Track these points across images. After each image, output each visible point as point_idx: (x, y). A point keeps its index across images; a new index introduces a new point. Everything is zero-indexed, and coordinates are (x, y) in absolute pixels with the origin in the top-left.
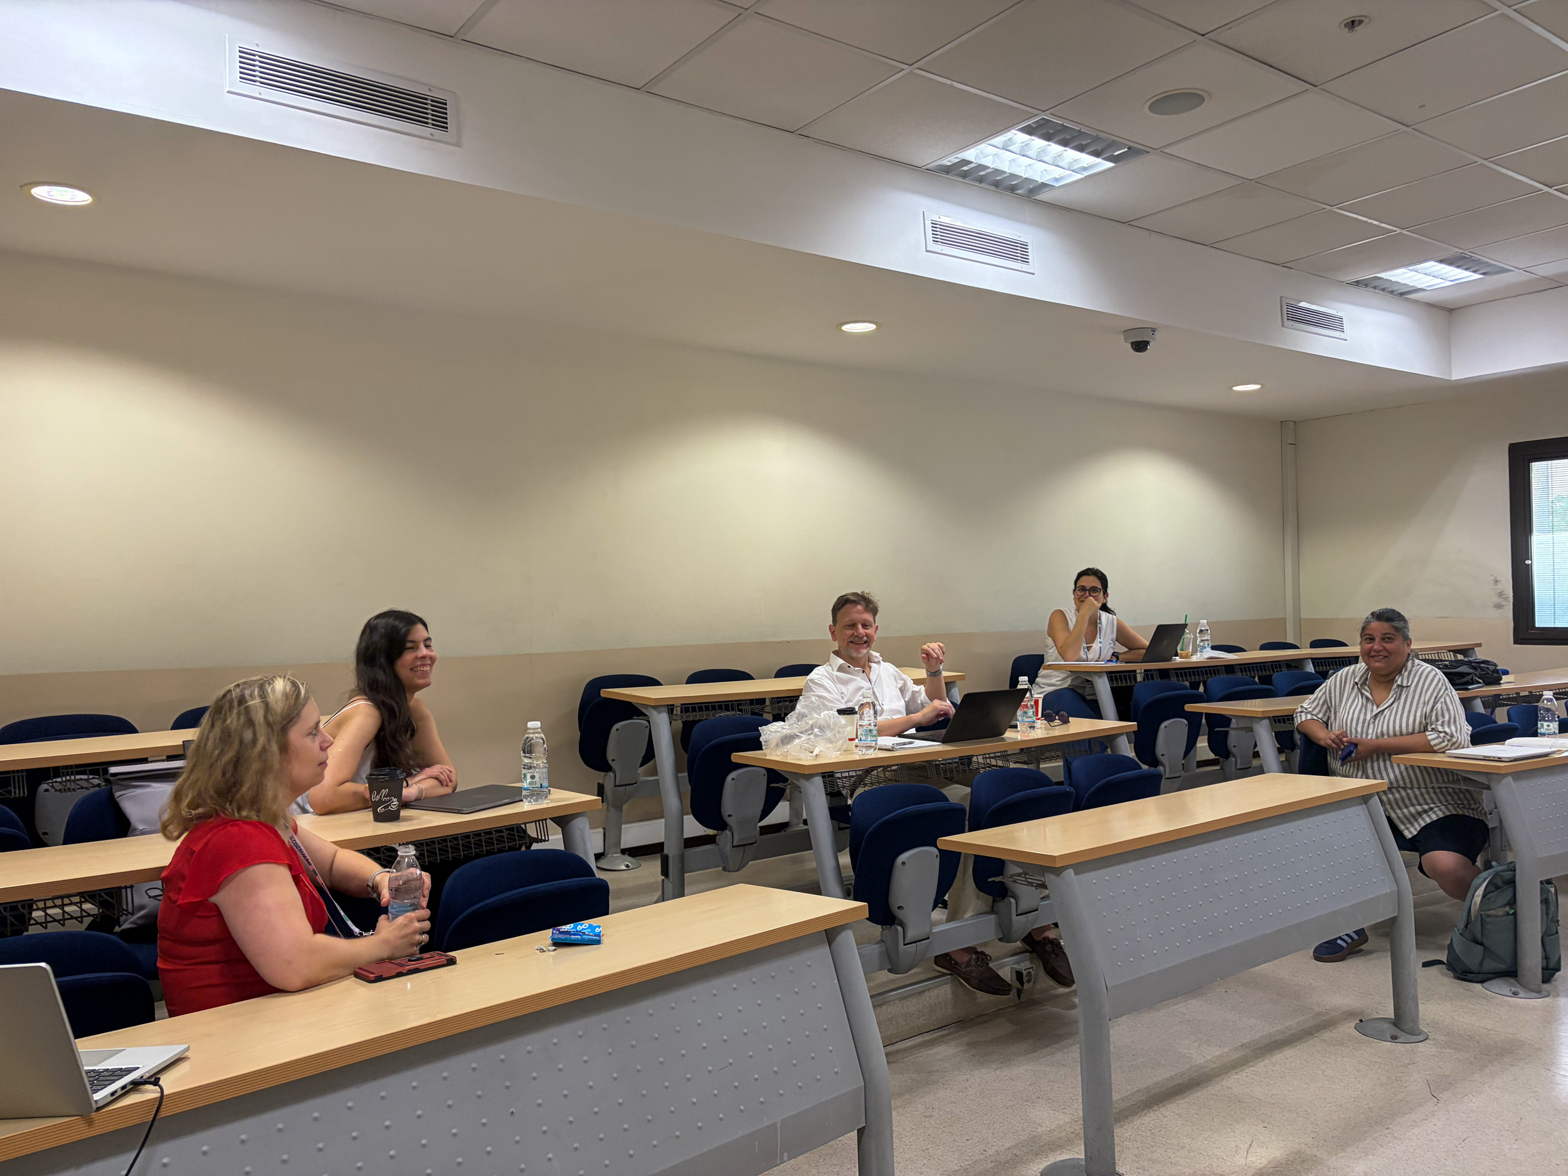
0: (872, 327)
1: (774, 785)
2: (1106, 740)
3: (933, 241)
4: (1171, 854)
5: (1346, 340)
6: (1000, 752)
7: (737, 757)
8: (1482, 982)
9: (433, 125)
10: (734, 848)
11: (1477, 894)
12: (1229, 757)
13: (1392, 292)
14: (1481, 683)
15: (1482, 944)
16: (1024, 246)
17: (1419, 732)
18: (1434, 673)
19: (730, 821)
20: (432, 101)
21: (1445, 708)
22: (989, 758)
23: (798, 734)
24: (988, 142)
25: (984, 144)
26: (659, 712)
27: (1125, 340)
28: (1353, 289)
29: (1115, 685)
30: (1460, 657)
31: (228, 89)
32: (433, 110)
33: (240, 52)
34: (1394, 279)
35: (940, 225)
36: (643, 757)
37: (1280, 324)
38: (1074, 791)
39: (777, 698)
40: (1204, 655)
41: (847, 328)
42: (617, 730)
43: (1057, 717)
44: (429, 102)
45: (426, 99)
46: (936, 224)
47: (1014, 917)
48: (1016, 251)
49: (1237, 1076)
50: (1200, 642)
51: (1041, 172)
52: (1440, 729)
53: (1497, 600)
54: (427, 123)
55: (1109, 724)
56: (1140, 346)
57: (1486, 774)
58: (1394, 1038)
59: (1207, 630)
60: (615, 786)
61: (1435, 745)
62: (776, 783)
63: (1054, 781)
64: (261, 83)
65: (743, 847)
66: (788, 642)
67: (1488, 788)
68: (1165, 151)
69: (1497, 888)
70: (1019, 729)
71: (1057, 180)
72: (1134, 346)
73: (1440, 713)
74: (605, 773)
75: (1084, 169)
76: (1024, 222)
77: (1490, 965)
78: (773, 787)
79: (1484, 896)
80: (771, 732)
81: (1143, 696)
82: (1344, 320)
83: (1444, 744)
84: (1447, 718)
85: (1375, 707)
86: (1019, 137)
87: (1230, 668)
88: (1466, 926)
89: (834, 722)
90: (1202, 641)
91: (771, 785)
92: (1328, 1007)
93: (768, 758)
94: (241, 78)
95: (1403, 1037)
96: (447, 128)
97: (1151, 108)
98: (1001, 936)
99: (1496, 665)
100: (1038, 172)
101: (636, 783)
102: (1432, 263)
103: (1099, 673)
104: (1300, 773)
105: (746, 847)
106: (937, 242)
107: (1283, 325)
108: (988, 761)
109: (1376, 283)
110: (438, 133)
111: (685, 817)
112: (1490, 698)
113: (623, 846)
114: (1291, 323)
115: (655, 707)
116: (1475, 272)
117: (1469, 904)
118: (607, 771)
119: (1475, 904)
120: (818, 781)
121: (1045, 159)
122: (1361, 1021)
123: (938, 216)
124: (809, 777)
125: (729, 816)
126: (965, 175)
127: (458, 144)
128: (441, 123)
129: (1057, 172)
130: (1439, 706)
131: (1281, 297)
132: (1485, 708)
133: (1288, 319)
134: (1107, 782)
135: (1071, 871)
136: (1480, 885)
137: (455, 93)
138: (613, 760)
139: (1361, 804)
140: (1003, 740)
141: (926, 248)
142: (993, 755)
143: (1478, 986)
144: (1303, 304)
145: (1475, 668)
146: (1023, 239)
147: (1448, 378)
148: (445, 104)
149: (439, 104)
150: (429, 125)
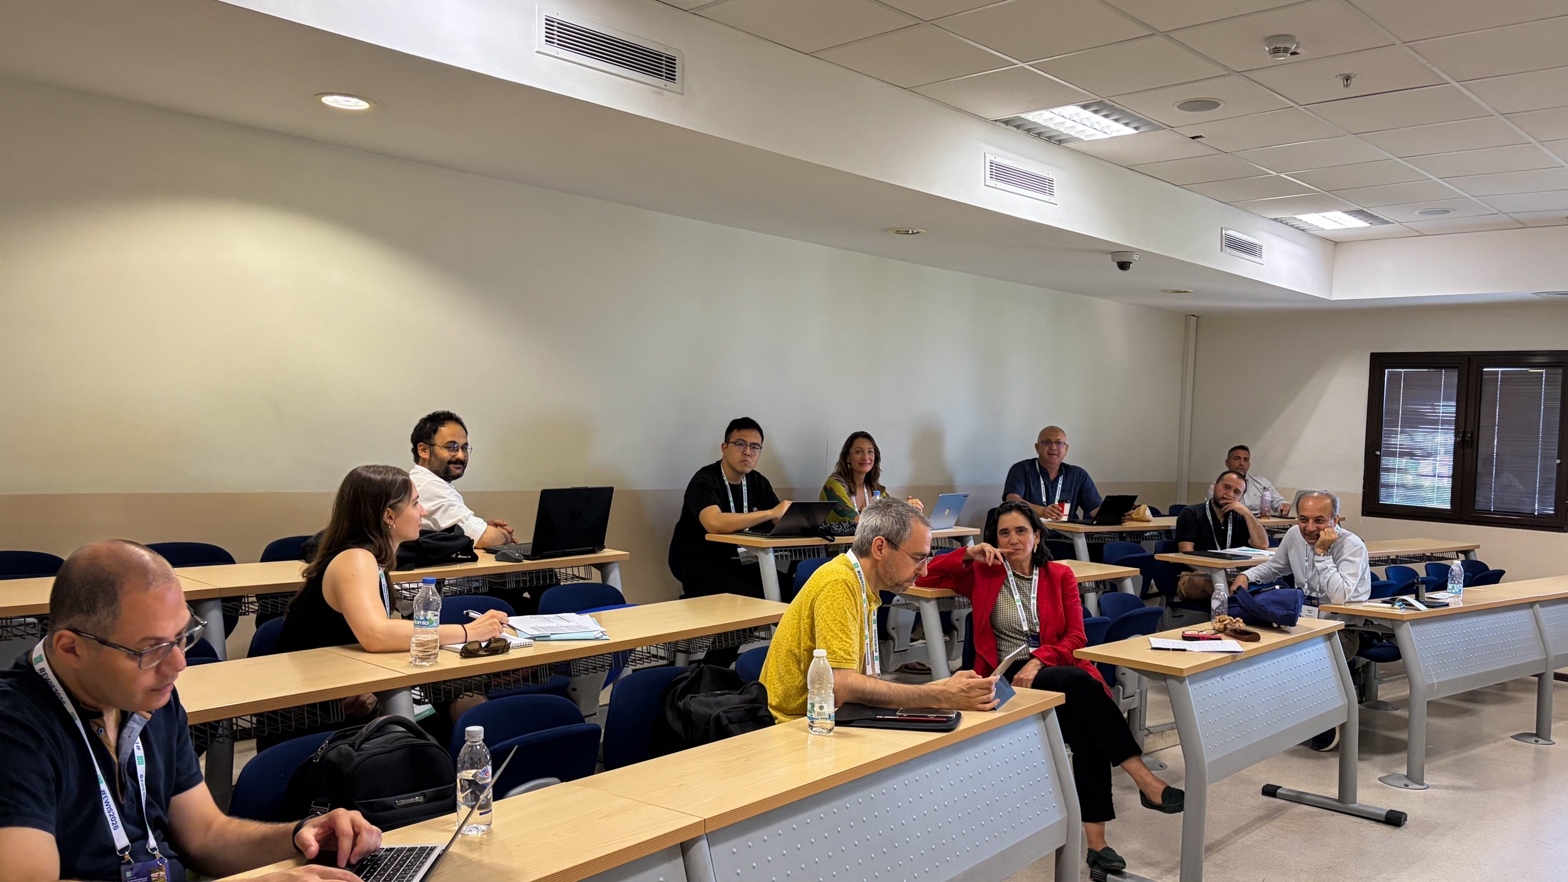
3: (990, 177)
5: (1264, 265)
9: (666, 77)
16: (1052, 182)
20: (666, 58)
24: (1052, 110)
25: (1045, 111)
27: (1111, 260)
31: (537, 50)
32: (664, 65)
33: (546, 20)
34: (1305, 221)
35: (996, 165)
37: (1220, 251)
44: (664, 58)
45: (662, 56)
46: (994, 164)
48: (1045, 186)
54: (662, 76)
64: (558, 45)
68: (1176, 129)
71: (1088, 137)
72: (1119, 265)
76: (1054, 163)
82: (1264, 248)
86: (1074, 109)
94: (546, 41)
96: (674, 80)
97: (1179, 106)
102: (1336, 213)
106: (993, 178)
107: (1222, 251)
109: (1295, 223)
110: (669, 84)
114: (1229, 250)
116: (1367, 222)
123: (996, 157)
126: (1016, 126)
127: (682, 95)
128: (671, 77)
129: (1089, 131)
131: (1222, 229)
133: (1225, 246)
137: (681, 52)
141: (984, 183)
146: (1050, 176)
147: (1330, 299)
148: (675, 60)
149: (671, 61)
150: (664, 78)
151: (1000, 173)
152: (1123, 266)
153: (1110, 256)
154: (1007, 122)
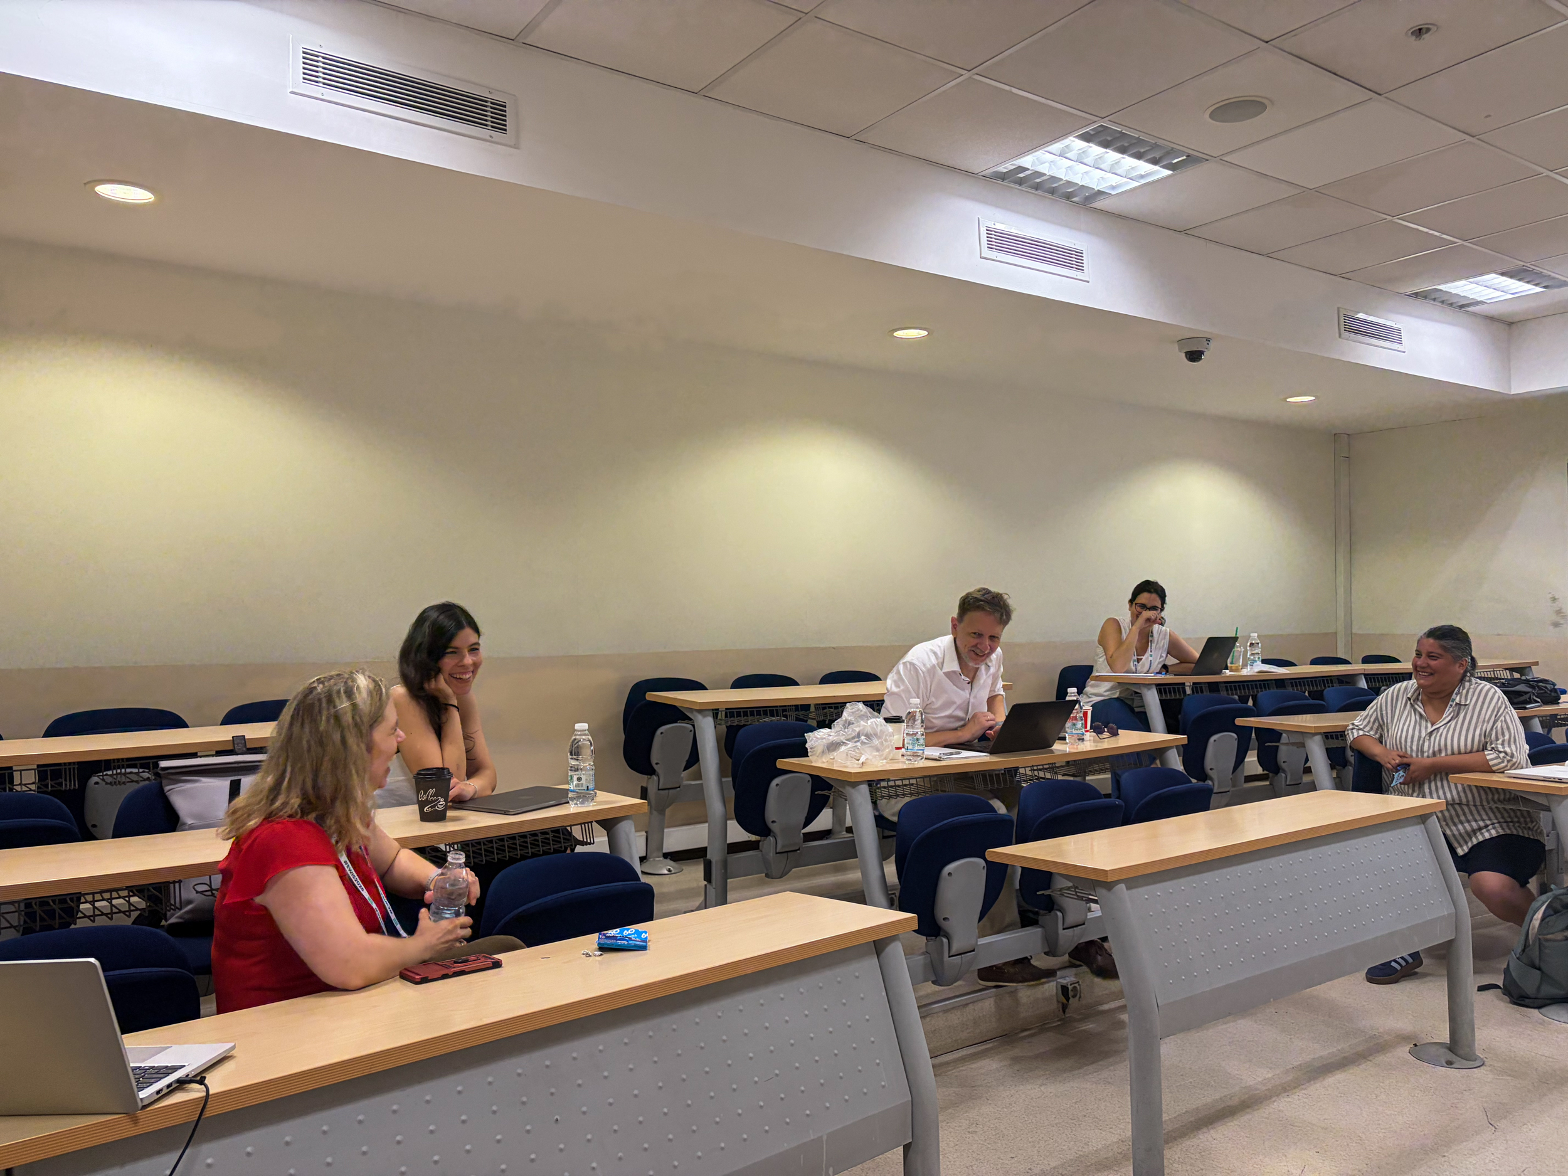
0: (924, 333)
1: (819, 792)
2: (1157, 752)
3: (988, 248)
4: (1224, 870)
5: (1404, 352)
6: (1049, 764)
7: (782, 763)
8: (1539, 1007)
9: (492, 127)
10: (778, 855)
11: (1535, 917)
12: (1279, 772)
13: (1451, 305)
14: (1539, 702)
15: (1539, 969)
16: (1079, 254)
17: (1478, 751)
18: (1492, 691)
19: (773, 827)
20: (492, 103)
21: (1505, 727)
22: (1038, 770)
23: (844, 741)
24: (1047, 149)
25: (1041, 151)
26: (704, 716)
27: (1179, 349)
28: (1411, 300)
29: (1164, 697)
30: (1517, 675)
31: (291, 90)
32: (492, 113)
33: (304, 53)
34: (1453, 291)
35: (995, 232)
36: (687, 761)
37: (1337, 335)
38: (1124, 804)
39: (822, 704)
40: (1254, 669)
41: (899, 334)
42: (662, 733)
43: (1106, 730)
44: (489, 104)
45: (486, 102)
46: (991, 231)
47: (1061, 931)
48: (1071, 259)
49: (1289, 1100)
50: (1250, 655)
51: (1098, 179)
52: (1500, 748)
53: (1555, 618)
54: (486, 125)
55: (1159, 736)
56: (1194, 356)
57: (1546, 795)
58: (1449, 1063)
59: (1258, 643)
60: (659, 790)
61: (1494, 765)
62: (822, 791)
63: (1103, 792)
64: (324, 84)
65: (786, 854)
66: (834, 648)
67: (1548, 809)
68: (1225, 159)
69: (1556, 912)
70: (1067, 741)
71: (1113, 188)
72: (1188, 356)
73: (1500, 731)
74: (649, 776)
75: (1142, 177)
76: (1079, 230)
77: (1548, 990)
78: (818, 794)
79: (1543, 919)
80: (817, 739)
81: (1193, 709)
82: (1402, 332)
83: (1503, 765)
84: (1507, 737)
85: (1429, 725)
86: (1075, 144)
87: (1280, 683)
88: (1523, 951)
89: (881, 731)
90: (1253, 654)
91: (816, 793)
92: (1381, 1030)
93: (813, 764)
94: (304, 79)
95: (1459, 1062)
96: (505, 130)
97: (1212, 116)
98: (1047, 950)
99: (1554, 684)
100: (1094, 180)
101: (679, 787)
102: (1493, 275)
103: (1148, 686)
104: (1354, 790)
105: (789, 854)
106: (992, 248)
107: (1340, 336)
108: (1036, 773)
109: (1437, 295)
110: (496, 135)
111: (728, 822)
112: (1548, 718)
113: (665, 851)
114: (1347, 334)
115: (700, 711)
116: (1536, 285)
117: (1527, 928)
118: (651, 775)
119: (1533, 928)
120: (864, 788)
121: (1102, 166)
122: (1415, 1045)
123: (993, 223)
124: (854, 785)
125: (773, 822)
126: (1020, 182)
127: (516, 147)
128: (500, 125)
129: (1114, 180)
130: (1499, 724)
131: (1338, 308)
132: (1543, 727)
133: (1345, 330)
134: (1158, 795)
135: (1122, 886)
136: (1539, 908)
137: (514, 95)
138: (657, 764)
139: (1419, 824)
140: (1052, 752)
141: (981, 254)
142: (1041, 767)
143: (1535, 1013)
144: (1360, 316)
145: (1533, 687)
146: (1078, 246)
147: (1509, 393)
148: (505, 106)
149: (500, 109)
150: (490, 129)
153: (1173, 345)
154: (1003, 177)
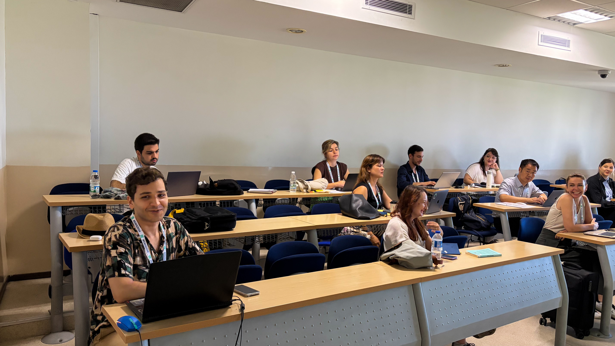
3: (541, 41)
16: (569, 42)
20: (409, 6)
24: (570, 12)
25: (568, 13)
31: (363, 8)
32: (408, 9)
44: (408, 6)
45: (407, 5)
46: (543, 36)
48: (567, 44)
71: (586, 22)
72: (601, 76)
75: (600, 19)
76: (571, 34)
94: (366, 3)
96: (411, 14)
110: (409, 16)
123: (544, 33)
126: (554, 19)
127: (415, 19)
128: (410, 13)
137: (415, 3)
141: (538, 44)
146: (569, 39)
148: (412, 6)
149: (411, 7)
150: (408, 13)
151: (546, 39)
152: (603, 76)
153: (597, 72)
154: (549, 18)
